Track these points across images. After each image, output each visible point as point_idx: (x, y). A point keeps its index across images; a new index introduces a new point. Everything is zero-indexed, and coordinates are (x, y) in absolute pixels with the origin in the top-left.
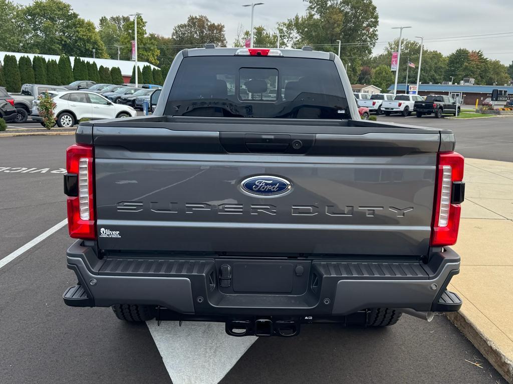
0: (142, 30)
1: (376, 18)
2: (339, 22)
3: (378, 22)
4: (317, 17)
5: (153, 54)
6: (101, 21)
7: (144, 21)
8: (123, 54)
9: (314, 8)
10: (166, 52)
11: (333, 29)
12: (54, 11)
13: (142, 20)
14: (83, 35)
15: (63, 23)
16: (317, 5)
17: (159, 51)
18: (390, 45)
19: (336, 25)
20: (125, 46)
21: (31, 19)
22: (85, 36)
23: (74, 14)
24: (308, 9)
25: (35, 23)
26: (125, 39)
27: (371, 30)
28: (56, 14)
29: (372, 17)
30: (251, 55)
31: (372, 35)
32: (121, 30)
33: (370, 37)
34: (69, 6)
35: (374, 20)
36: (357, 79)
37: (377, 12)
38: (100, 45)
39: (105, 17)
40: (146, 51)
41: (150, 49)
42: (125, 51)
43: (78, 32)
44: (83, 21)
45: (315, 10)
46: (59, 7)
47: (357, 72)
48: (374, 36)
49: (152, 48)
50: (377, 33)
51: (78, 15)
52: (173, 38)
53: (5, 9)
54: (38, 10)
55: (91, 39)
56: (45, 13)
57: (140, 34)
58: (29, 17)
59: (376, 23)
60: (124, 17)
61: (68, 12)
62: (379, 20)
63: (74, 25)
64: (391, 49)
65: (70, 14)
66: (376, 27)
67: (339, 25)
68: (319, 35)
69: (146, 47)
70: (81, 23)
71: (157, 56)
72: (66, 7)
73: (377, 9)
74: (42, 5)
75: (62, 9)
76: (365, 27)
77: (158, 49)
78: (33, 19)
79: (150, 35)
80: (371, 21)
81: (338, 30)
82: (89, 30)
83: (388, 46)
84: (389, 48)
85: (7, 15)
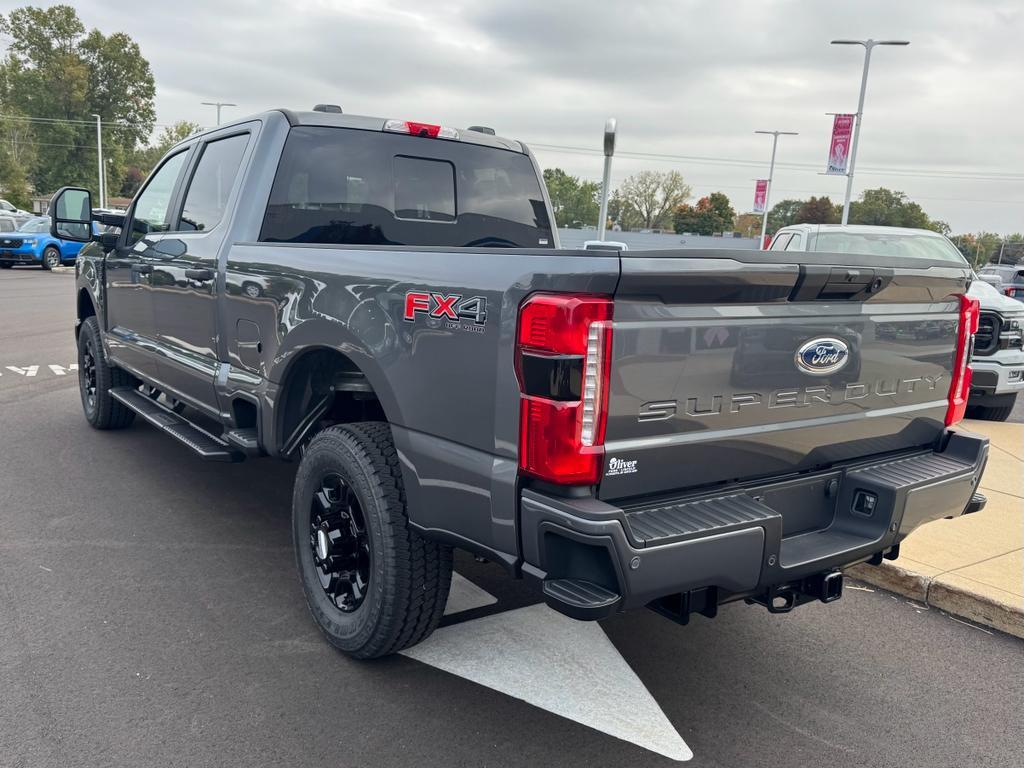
1: (150, 81)
2: (80, 81)
3: (154, 89)
4: (31, 66)
9: (25, 48)
11: (71, 92)
16: (31, 43)
18: (169, 133)
19: (75, 86)
24: (11, 49)
27: (143, 102)
29: (142, 79)
30: (411, 134)
31: (144, 110)
33: (141, 115)
35: (146, 85)
36: (119, 187)
37: (150, 71)
45: (28, 51)
47: (118, 176)
48: (148, 113)
50: (153, 108)
59: (149, 92)
62: (154, 85)
64: (171, 138)
66: (151, 98)
67: (81, 87)
68: (42, 100)
73: (150, 66)
76: (132, 96)
80: (141, 86)
81: (80, 95)
83: (165, 134)
84: (167, 138)
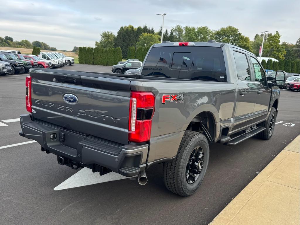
0: (278, 40)
5: (282, 54)
6: (255, 36)
7: (280, 35)
8: (264, 54)
10: (291, 52)
12: (230, 32)
13: (279, 35)
14: (242, 44)
15: (234, 38)
17: (286, 52)
20: (266, 49)
21: (218, 37)
22: (243, 44)
23: (239, 33)
25: (219, 39)
26: (267, 46)
28: (230, 34)
30: (180, 46)
32: (266, 41)
34: (237, 29)
38: (250, 49)
39: (258, 34)
40: (278, 52)
41: (280, 51)
42: (266, 52)
43: (240, 42)
44: (243, 37)
46: (232, 31)
49: (282, 50)
51: (241, 34)
52: (297, 44)
53: (207, 33)
54: (222, 32)
55: (246, 46)
56: (225, 34)
57: (276, 42)
58: (217, 36)
60: (268, 34)
61: (236, 32)
63: (239, 39)
65: (237, 33)
69: (278, 50)
70: (242, 38)
71: (284, 54)
72: (236, 30)
74: (224, 30)
75: (233, 31)
77: (286, 51)
78: (219, 37)
79: (283, 43)
82: (246, 42)
85: (207, 35)
